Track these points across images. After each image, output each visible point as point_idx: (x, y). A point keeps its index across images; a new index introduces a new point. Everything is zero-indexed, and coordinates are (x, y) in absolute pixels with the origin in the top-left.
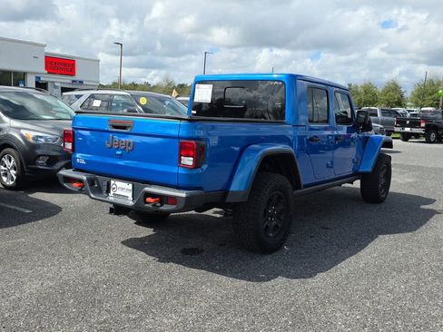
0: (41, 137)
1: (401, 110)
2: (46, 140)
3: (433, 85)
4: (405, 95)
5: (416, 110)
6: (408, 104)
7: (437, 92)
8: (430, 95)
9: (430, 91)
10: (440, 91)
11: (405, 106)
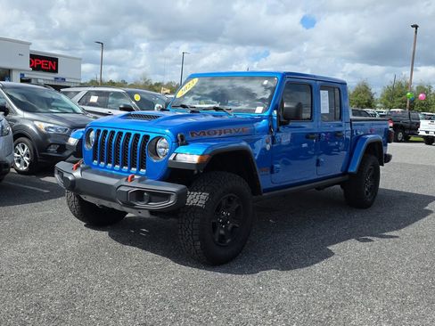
0: (52, 128)
1: (370, 111)
2: (57, 130)
3: (402, 87)
4: (375, 97)
5: (385, 111)
6: (378, 105)
7: (405, 94)
8: (399, 96)
9: (399, 93)
10: (409, 94)
11: (374, 107)
